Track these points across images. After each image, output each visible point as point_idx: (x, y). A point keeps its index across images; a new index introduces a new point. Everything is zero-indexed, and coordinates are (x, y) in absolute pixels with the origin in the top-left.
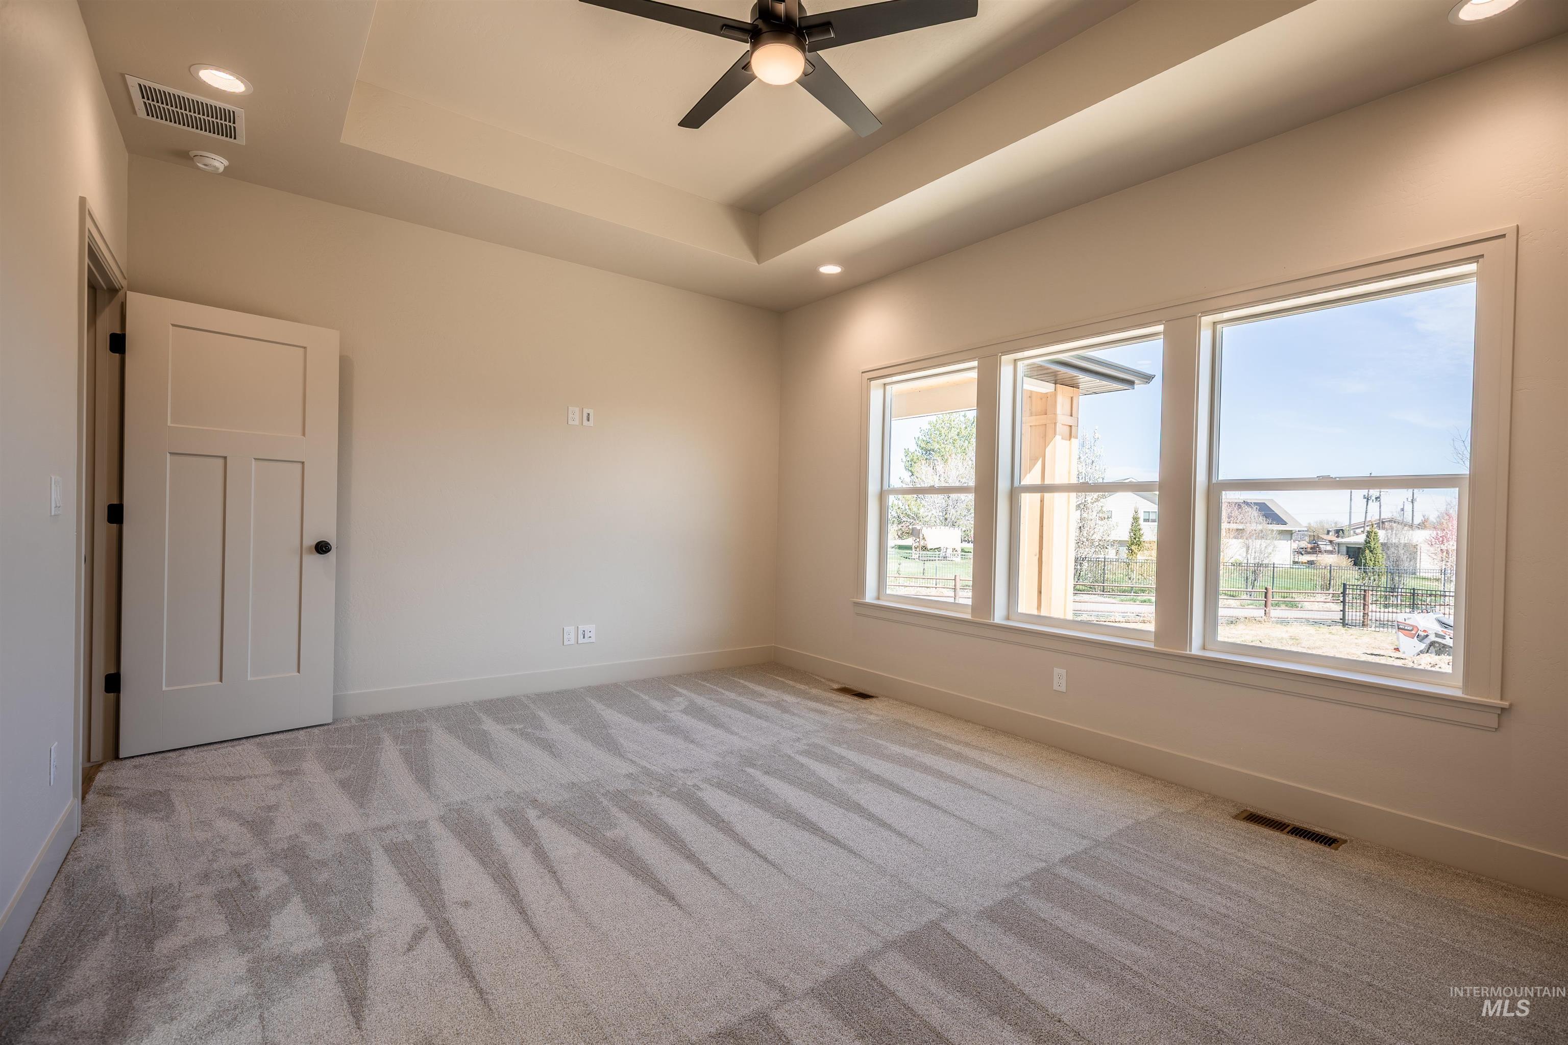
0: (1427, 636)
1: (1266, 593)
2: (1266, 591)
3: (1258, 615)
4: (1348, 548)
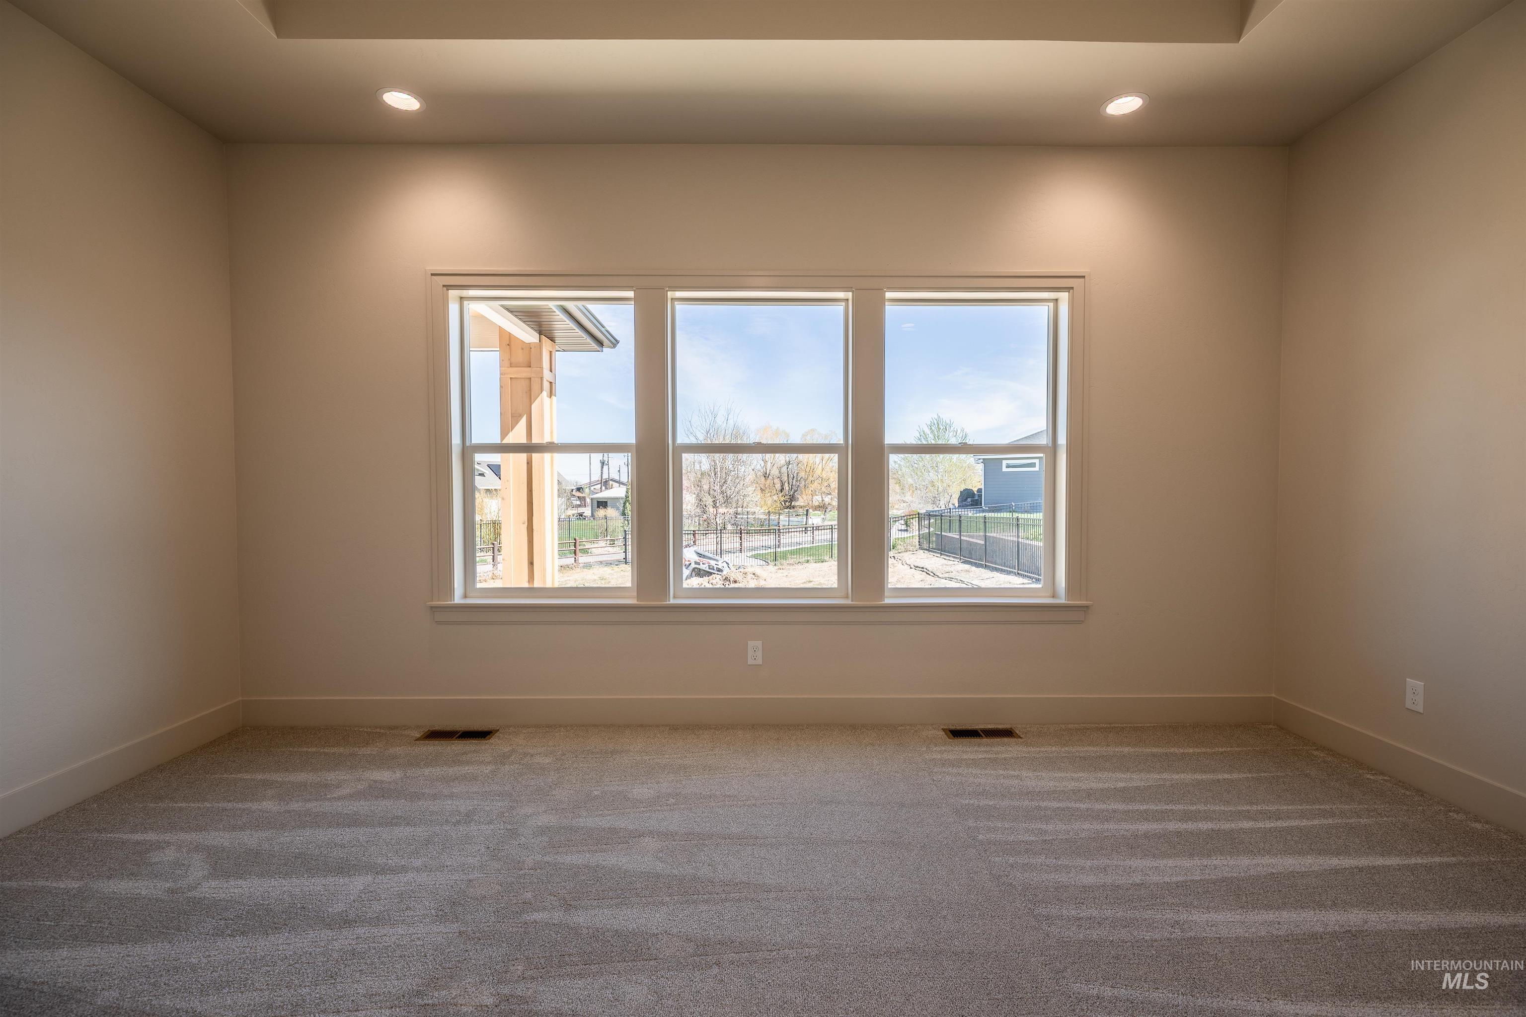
0: (690, 564)
1: (575, 543)
2: (575, 541)
3: (570, 563)
4: (598, 502)
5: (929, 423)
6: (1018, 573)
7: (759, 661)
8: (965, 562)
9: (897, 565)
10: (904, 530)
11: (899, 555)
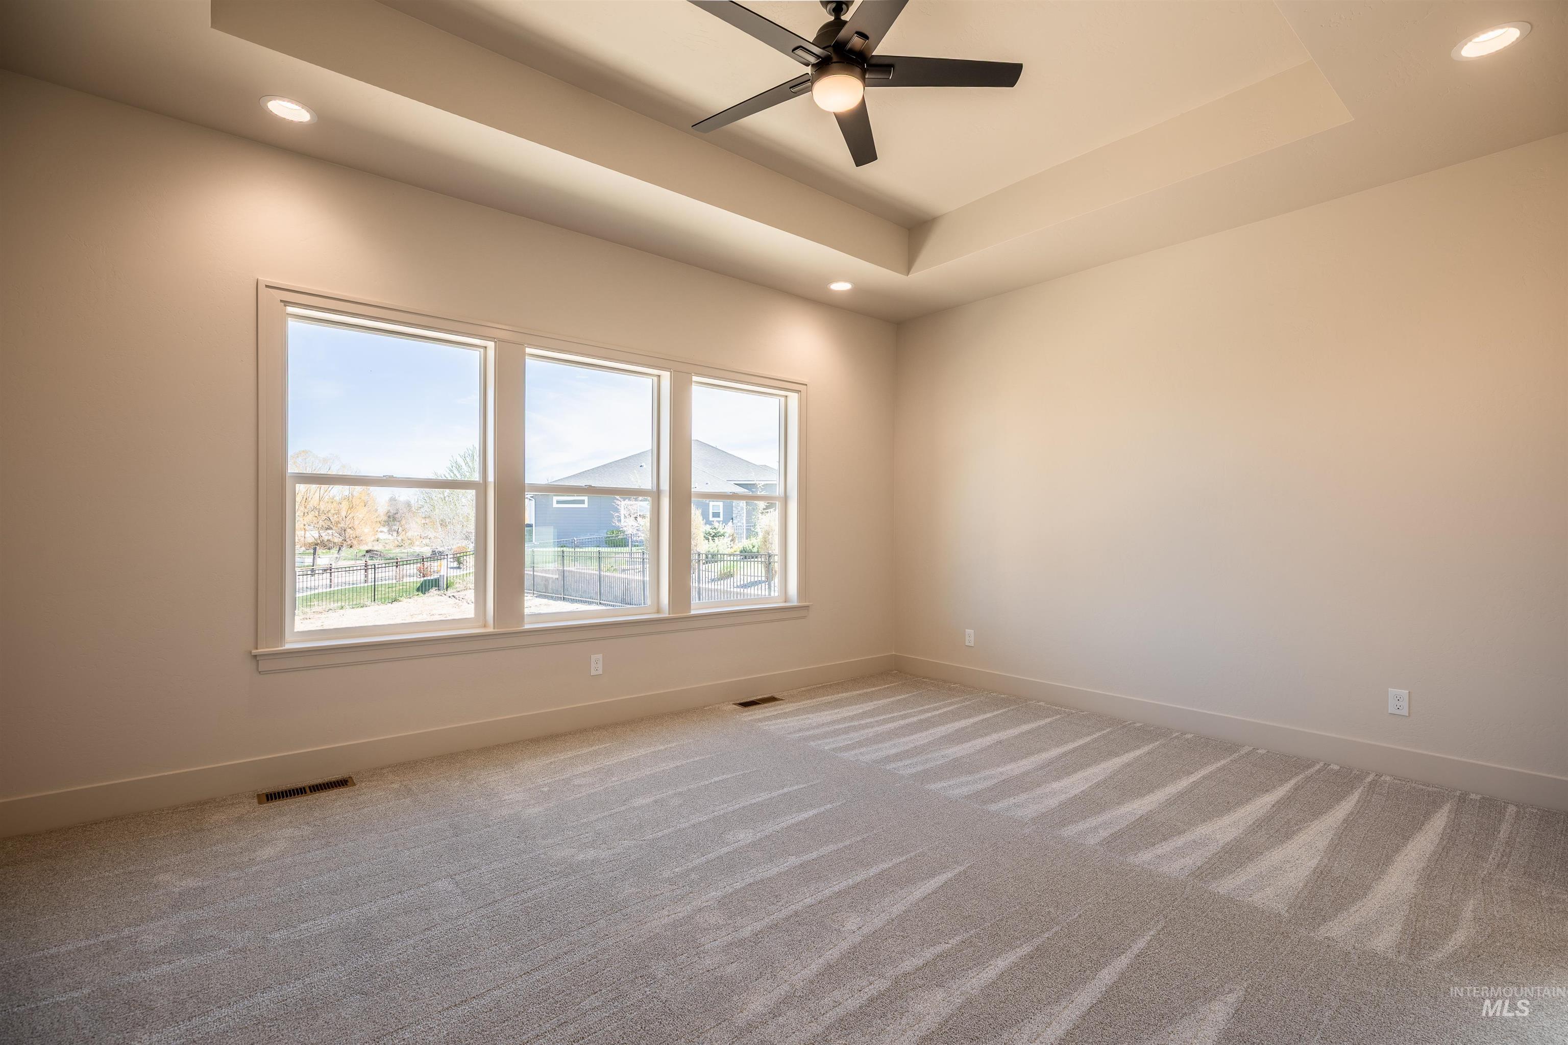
5: (462, 454)
6: (600, 603)
7: (600, 672)
8: (539, 596)
9: (461, 604)
10: (455, 568)
11: (459, 593)
